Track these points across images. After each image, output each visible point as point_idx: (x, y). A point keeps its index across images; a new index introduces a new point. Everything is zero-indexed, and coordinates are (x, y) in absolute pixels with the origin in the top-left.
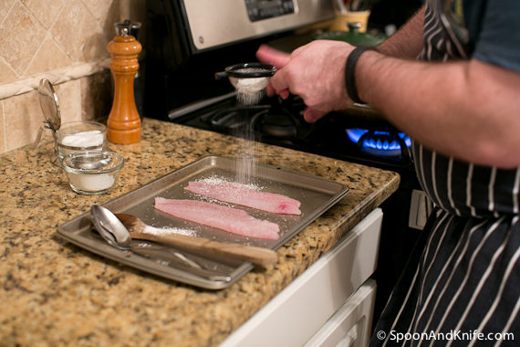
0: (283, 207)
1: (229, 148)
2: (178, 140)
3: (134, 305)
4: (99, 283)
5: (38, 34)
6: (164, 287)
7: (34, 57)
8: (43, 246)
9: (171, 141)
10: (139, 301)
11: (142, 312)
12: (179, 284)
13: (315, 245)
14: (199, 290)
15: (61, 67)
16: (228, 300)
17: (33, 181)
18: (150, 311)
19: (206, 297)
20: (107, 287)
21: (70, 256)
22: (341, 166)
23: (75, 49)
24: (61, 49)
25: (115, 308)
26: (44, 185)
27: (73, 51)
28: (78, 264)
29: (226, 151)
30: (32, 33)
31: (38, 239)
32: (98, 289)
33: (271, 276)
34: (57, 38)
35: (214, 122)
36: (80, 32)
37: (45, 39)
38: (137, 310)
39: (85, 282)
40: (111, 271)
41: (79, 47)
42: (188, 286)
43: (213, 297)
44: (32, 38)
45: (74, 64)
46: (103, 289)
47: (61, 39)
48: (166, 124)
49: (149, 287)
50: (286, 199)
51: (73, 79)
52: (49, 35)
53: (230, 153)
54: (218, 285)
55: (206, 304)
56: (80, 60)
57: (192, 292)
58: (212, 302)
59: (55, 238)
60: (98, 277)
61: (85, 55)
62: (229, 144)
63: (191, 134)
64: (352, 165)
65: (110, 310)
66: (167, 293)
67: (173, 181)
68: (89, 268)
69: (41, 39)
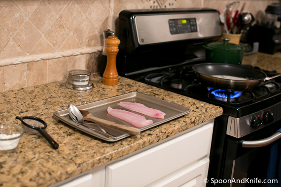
0: (157, 115)
1: (147, 90)
2: (125, 85)
3: (73, 144)
4: (63, 135)
5: (66, 32)
6: (89, 139)
7: (64, 42)
8: (47, 119)
9: (122, 85)
10: (76, 142)
11: (76, 146)
12: (96, 138)
13: (164, 132)
14: (103, 141)
15: (77, 48)
16: (114, 147)
17: (54, 95)
18: (79, 146)
19: (105, 144)
20: (66, 136)
21: (56, 124)
22: (196, 102)
23: (84, 40)
24: (77, 40)
25: (65, 144)
26: (58, 97)
27: (83, 42)
28: (58, 127)
29: (145, 91)
30: (63, 32)
31: (46, 116)
32: (62, 137)
33: (137, 140)
34: (76, 35)
35: (146, 79)
36: (87, 33)
37: (70, 35)
38: (74, 146)
39: (58, 134)
40: (71, 131)
41: (86, 40)
42: (99, 140)
43: (108, 145)
44: (63, 34)
45: (83, 47)
46: (64, 137)
47: (77, 36)
48: (123, 78)
49: (83, 138)
50: (159, 112)
51: (82, 54)
52: (72, 33)
53: (146, 92)
54: (112, 140)
55: (103, 147)
56: (86, 46)
57: (100, 142)
58: (106, 147)
59: (53, 117)
60: (64, 132)
61: (89, 44)
62: (148, 88)
63: (133, 83)
64: (201, 102)
65: (63, 144)
66: (89, 141)
67: (114, 100)
68: (62, 129)
69: (68, 35)
